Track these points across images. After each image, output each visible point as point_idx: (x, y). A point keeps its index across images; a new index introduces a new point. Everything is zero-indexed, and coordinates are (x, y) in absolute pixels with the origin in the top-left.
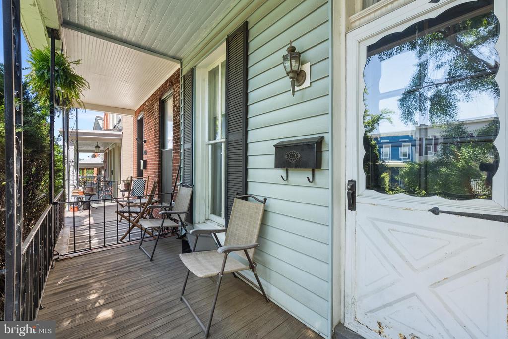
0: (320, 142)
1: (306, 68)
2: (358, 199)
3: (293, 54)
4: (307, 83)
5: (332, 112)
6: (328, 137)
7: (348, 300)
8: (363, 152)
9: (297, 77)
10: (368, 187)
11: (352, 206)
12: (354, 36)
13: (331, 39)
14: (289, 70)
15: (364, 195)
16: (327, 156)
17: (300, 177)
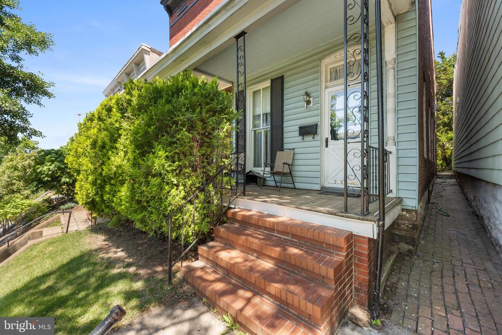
0: (316, 125)
1: (311, 99)
2: (329, 143)
3: (307, 94)
4: (311, 105)
5: (320, 115)
6: (319, 124)
7: (326, 177)
8: (330, 128)
9: (308, 102)
10: (332, 139)
11: (327, 146)
12: (328, 90)
13: (320, 91)
14: (306, 100)
15: (331, 142)
16: (319, 130)
17: (309, 138)
